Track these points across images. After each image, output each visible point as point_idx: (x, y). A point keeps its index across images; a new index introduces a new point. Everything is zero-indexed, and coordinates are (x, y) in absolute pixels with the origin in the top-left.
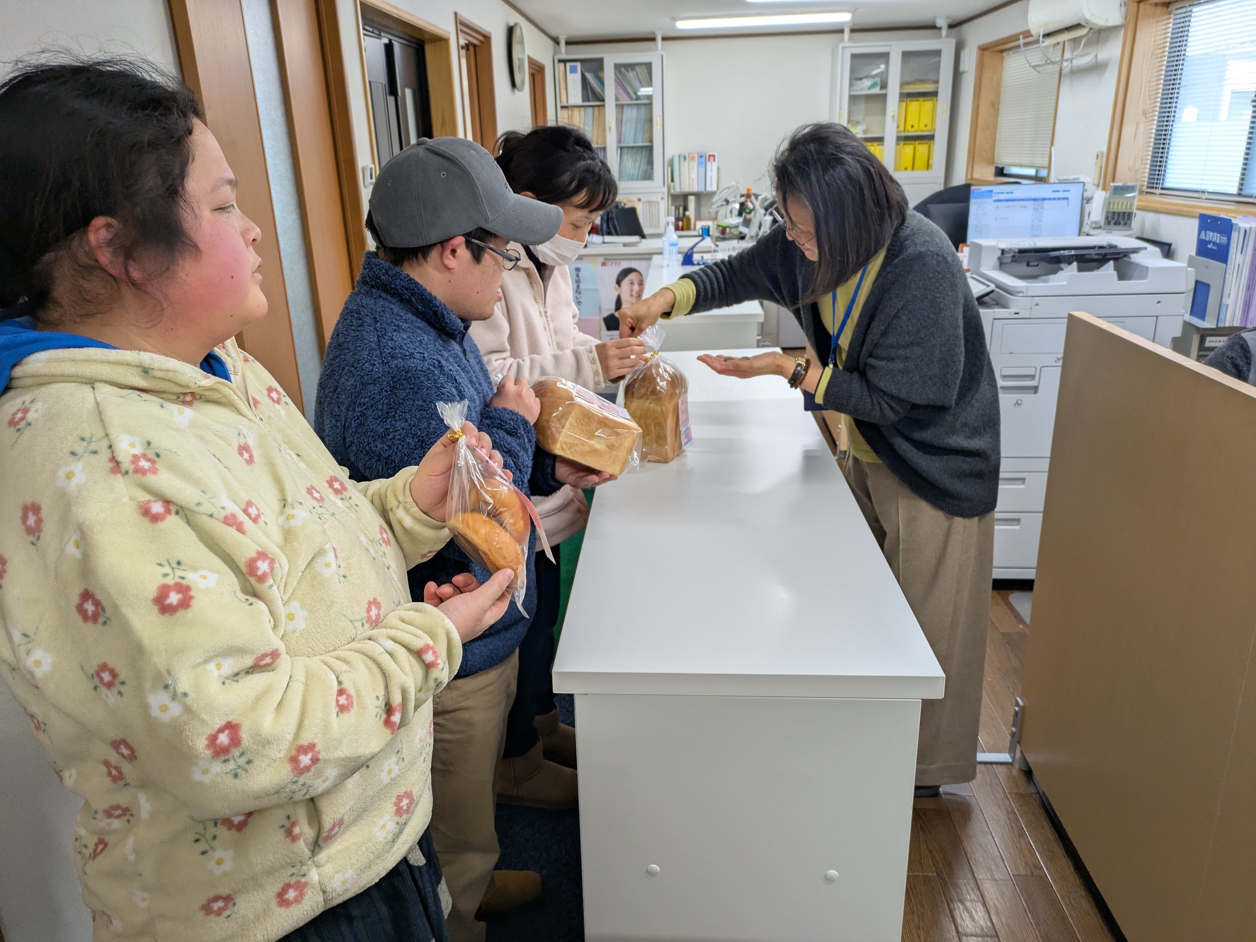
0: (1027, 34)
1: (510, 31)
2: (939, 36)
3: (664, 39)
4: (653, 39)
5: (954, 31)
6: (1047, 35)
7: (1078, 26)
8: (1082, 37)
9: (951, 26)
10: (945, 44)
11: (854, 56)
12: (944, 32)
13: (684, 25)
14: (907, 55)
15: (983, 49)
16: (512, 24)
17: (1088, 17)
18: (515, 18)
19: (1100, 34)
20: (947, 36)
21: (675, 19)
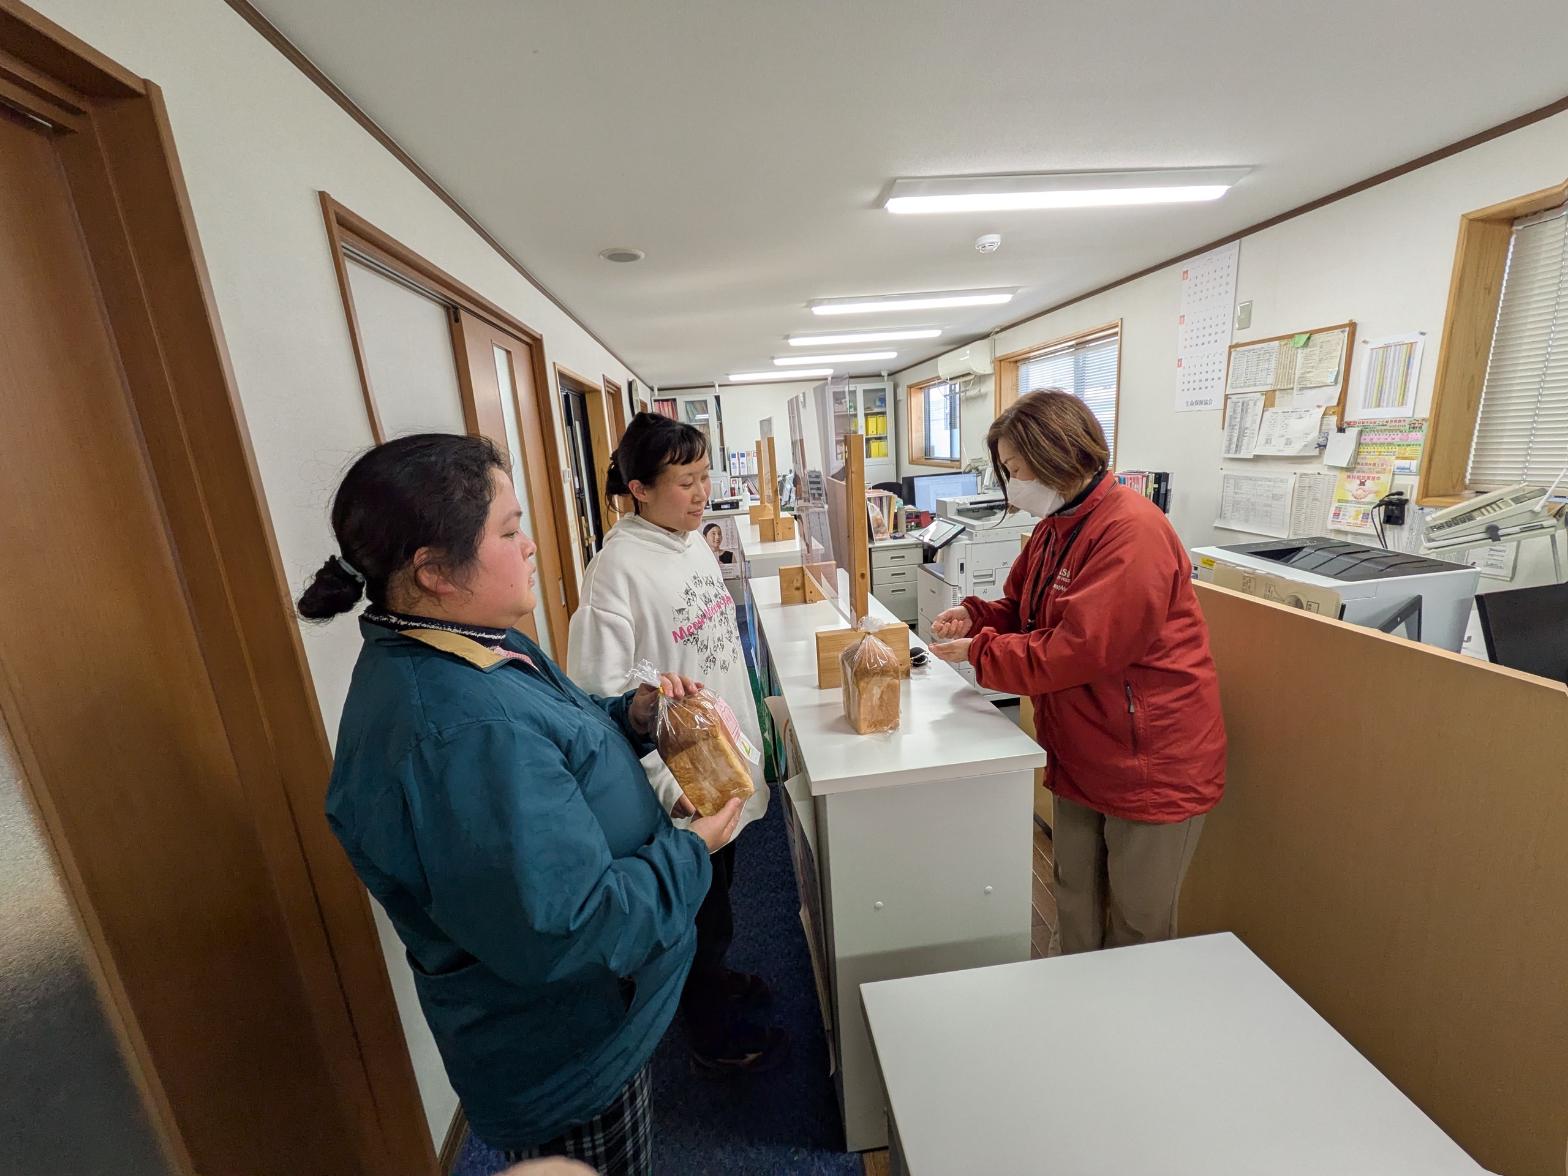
0: (938, 378)
1: (630, 384)
2: (883, 381)
3: (719, 386)
4: (713, 386)
5: (890, 377)
6: (951, 379)
7: (969, 374)
8: (971, 380)
9: (889, 375)
10: (888, 386)
11: (834, 393)
12: (886, 378)
13: (734, 378)
14: (865, 391)
15: (910, 387)
16: (630, 380)
17: (974, 369)
18: (632, 377)
19: (981, 379)
20: (888, 381)
21: (728, 374)
